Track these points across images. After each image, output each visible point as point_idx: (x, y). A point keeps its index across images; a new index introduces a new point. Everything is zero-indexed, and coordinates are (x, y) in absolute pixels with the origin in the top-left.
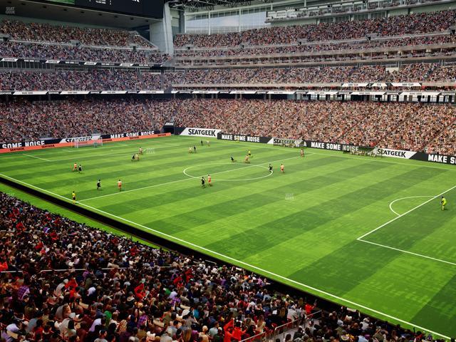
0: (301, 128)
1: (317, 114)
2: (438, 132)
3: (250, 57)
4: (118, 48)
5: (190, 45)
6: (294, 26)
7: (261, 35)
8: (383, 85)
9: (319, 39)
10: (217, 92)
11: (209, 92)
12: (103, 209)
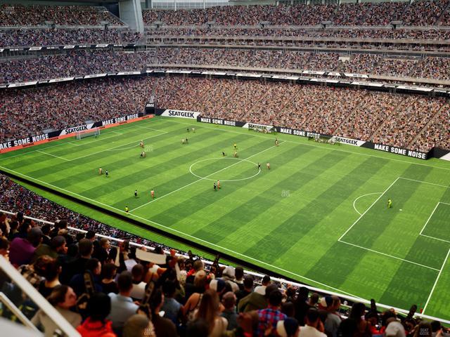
0: (271, 113)
1: (282, 97)
2: (382, 122)
3: (217, 38)
4: (91, 27)
5: (158, 22)
6: (256, 6)
7: (224, 13)
8: (338, 74)
9: (280, 23)
10: (189, 72)
11: (182, 72)
12: (153, 219)
